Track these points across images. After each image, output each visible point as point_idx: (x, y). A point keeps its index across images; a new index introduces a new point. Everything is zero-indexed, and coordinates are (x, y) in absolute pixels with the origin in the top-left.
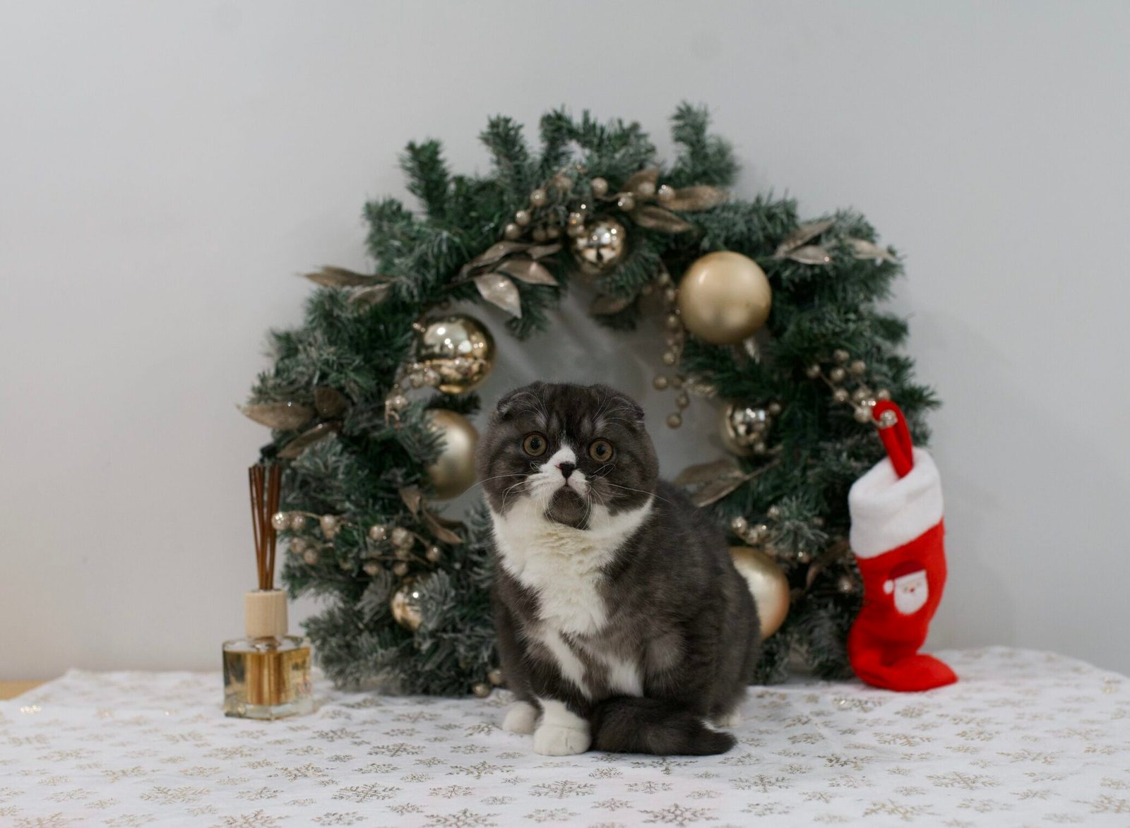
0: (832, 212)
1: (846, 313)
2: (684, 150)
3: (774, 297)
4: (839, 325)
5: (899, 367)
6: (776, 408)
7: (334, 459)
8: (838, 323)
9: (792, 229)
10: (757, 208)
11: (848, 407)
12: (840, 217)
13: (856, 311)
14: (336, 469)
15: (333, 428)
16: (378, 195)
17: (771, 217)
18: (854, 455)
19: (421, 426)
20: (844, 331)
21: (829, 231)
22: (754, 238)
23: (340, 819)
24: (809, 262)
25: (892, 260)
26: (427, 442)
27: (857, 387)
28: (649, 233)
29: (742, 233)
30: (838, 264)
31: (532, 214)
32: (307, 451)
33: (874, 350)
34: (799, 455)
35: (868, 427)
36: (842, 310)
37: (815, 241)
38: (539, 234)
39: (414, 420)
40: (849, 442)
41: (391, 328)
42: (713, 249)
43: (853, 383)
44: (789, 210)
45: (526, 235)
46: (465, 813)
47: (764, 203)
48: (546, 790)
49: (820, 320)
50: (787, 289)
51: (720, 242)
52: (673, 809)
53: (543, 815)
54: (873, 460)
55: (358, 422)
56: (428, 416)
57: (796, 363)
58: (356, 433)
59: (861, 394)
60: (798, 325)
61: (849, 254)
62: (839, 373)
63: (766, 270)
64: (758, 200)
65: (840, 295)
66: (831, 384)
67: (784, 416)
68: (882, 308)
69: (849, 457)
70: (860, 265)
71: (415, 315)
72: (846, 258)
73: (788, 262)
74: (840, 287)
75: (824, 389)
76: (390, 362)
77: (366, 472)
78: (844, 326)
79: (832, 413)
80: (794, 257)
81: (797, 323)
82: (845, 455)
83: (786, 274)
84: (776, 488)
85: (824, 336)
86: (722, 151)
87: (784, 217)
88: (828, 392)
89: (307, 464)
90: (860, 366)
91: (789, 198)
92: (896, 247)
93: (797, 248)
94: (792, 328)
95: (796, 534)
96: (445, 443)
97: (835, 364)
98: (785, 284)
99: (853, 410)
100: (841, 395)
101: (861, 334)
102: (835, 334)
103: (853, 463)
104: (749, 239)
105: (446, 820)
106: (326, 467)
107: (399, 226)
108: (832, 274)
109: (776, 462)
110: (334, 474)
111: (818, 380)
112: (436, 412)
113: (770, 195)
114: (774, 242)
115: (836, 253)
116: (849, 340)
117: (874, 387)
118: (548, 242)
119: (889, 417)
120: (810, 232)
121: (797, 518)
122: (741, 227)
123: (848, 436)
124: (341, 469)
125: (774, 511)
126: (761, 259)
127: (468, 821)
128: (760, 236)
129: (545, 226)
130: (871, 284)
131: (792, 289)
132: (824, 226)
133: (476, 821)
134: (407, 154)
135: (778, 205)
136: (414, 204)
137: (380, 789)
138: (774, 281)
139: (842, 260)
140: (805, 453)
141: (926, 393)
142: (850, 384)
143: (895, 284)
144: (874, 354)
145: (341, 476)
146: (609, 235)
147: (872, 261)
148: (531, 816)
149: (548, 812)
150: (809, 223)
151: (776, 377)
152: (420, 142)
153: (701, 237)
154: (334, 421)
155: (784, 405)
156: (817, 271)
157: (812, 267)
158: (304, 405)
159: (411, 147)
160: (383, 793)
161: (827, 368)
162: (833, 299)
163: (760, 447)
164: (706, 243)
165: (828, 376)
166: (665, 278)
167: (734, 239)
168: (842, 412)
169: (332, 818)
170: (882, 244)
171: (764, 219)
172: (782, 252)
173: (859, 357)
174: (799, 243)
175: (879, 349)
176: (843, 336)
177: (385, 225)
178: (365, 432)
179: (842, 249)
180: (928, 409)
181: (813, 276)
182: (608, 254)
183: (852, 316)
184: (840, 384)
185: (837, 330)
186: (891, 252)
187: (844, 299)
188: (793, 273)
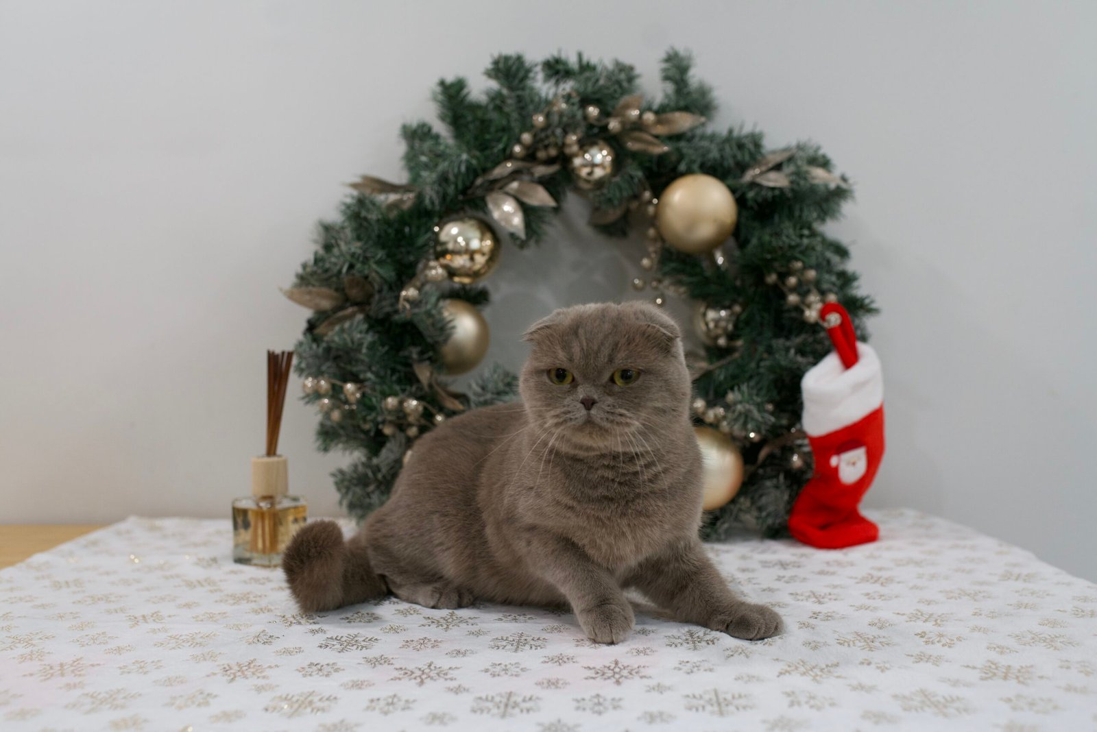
0: (793, 143)
1: (801, 228)
2: (670, 87)
3: (739, 214)
4: (795, 240)
5: (846, 280)
6: (737, 308)
7: (359, 336)
8: (793, 237)
9: (759, 157)
10: (729, 138)
11: (799, 310)
12: (800, 147)
13: (810, 228)
14: (361, 345)
15: (362, 311)
16: (413, 119)
17: (741, 146)
18: (801, 351)
19: (434, 312)
20: (798, 245)
21: (791, 159)
22: (726, 164)
23: (320, 670)
24: (771, 184)
25: (844, 185)
26: (439, 325)
27: (808, 292)
28: (634, 155)
29: (715, 160)
30: (795, 187)
31: (535, 136)
32: (337, 328)
33: (825, 263)
34: (756, 350)
35: (815, 328)
36: (798, 227)
37: (778, 167)
38: (541, 155)
39: (429, 307)
40: (798, 340)
41: (414, 229)
42: (689, 172)
43: (805, 288)
44: (756, 141)
45: (531, 156)
46: (430, 666)
47: (735, 134)
48: (504, 643)
49: (777, 235)
50: (752, 208)
51: (695, 167)
52: (613, 666)
53: (498, 668)
54: (818, 357)
55: (381, 306)
56: (441, 304)
57: (757, 271)
58: (381, 316)
59: (811, 298)
60: (760, 239)
61: (805, 179)
62: (792, 280)
63: (733, 190)
64: (731, 131)
65: (797, 213)
66: (785, 289)
67: (743, 317)
69: (796, 353)
70: (814, 189)
71: (436, 220)
72: (802, 182)
73: (753, 185)
74: (797, 207)
75: (779, 293)
76: (412, 258)
77: (386, 348)
78: (798, 240)
79: (786, 315)
80: (759, 180)
81: (760, 237)
82: (792, 351)
83: (751, 194)
84: (734, 377)
85: (781, 248)
87: (751, 147)
88: (783, 296)
89: (336, 339)
90: (812, 274)
91: (757, 130)
92: (848, 175)
93: (762, 173)
94: (754, 241)
95: (746, 417)
96: (454, 327)
97: (790, 273)
98: (750, 203)
99: (802, 312)
100: (793, 298)
101: (813, 249)
102: (791, 247)
103: (799, 359)
104: (721, 165)
105: (412, 673)
106: (353, 342)
107: (428, 145)
108: (790, 195)
109: (737, 354)
110: (359, 350)
111: (775, 287)
112: (448, 302)
113: (741, 127)
114: (742, 168)
115: (794, 177)
116: (802, 253)
117: (823, 293)
118: (549, 162)
119: (834, 319)
120: (774, 159)
121: (748, 402)
122: (715, 154)
123: (798, 335)
124: (365, 345)
125: (731, 396)
126: (730, 182)
127: (432, 674)
128: (730, 162)
129: (546, 147)
130: (824, 206)
131: (756, 207)
132: (786, 155)
133: (438, 674)
134: (438, 89)
135: (747, 137)
137: (361, 639)
138: (741, 201)
139: (798, 184)
140: (761, 349)
141: (867, 301)
142: (803, 290)
145: (364, 350)
146: (601, 156)
147: (828, 186)
148: (487, 671)
149: (503, 666)
150: (774, 152)
151: (738, 283)
152: (449, 79)
153: (679, 161)
154: (362, 304)
156: (777, 192)
157: (773, 189)
158: (337, 290)
159: (442, 84)
160: (363, 643)
161: (783, 276)
162: (791, 216)
163: (722, 341)
164: (682, 167)
165: (784, 283)
166: (647, 195)
167: (709, 164)
168: (794, 314)
169: (315, 668)
170: (837, 173)
171: (735, 148)
172: (749, 176)
173: (811, 267)
174: (764, 168)
175: (829, 262)
176: (798, 249)
177: (417, 144)
178: (388, 315)
179: (799, 175)
180: (868, 315)
181: (774, 197)
182: (599, 173)
183: (806, 232)
184: (794, 290)
185: (793, 243)
186: (844, 179)
187: (800, 217)
188: (757, 194)
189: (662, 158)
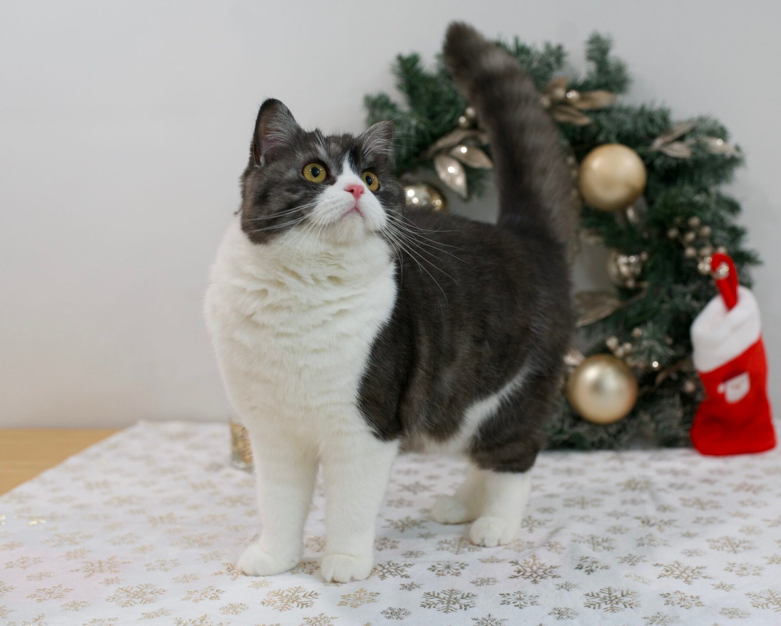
2: (592, 67)
3: (648, 179)
5: (736, 234)
6: (644, 256)
9: (666, 128)
10: (642, 112)
11: (695, 261)
12: (702, 120)
13: (707, 191)
16: (374, 91)
17: (651, 120)
18: (696, 297)
20: (697, 204)
21: (693, 131)
22: (638, 135)
24: (675, 154)
25: (737, 155)
27: (703, 245)
29: (629, 130)
30: (695, 157)
33: (719, 220)
34: (659, 292)
35: (708, 277)
36: (697, 190)
37: (681, 139)
40: (693, 287)
42: (607, 142)
43: (700, 242)
44: (664, 116)
45: (473, 125)
47: (647, 109)
50: (659, 173)
51: (613, 137)
57: (662, 225)
59: (707, 251)
60: (664, 198)
61: (705, 149)
62: (691, 236)
63: (643, 157)
64: (643, 106)
65: (696, 178)
66: (684, 243)
67: (649, 264)
68: (727, 190)
69: (692, 298)
70: (713, 158)
72: (702, 153)
73: (660, 154)
74: (697, 173)
75: (680, 247)
79: (685, 264)
80: (664, 150)
81: (664, 196)
82: (689, 296)
83: (658, 162)
84: (640, 314)
86: (620, 69)
87: (660, 121)
90: (707, 230)
91: (666, 107)
93: (667, 144)
94: (659, 200)
95: (650, 351)
97: (688, 229)
98: (658, 169)
99: (697, 263)
100: (690, 252)
101: (709, 206)
103: (695, 303)
104: (634, 135)
107: (387, 113)
108: (691, 164)
109: (643, 295)
111: (676, 240)
113: (652, 104)
114: (653, 137)
115: (694, 149)
116: (699, 209)
117: (715, 246)
119: (723, 270)
120: (678, 131)
121: (652, 338)
122: (629, 126)
123: (692, 282)
125: (637, 332)
126: (642, 149)
128: (642, 133)
130: (720, 172)
131: (662, 172)
132: (689, 127)
134: (396, 63)
135: (657, 112)
136: (398, 98)
138: (649, 167)
139: (698, 155)
140: (663, 291)
141: (753, 254)
142: (698, 244)
143: (739, 173)
144: (718, 223)
147: (723, 155)
150: (680, 123)
151: (645, 235)
152: (406, 53)
153: (598, 132)
155: (651, 255)
156: (680, 162)
157: (676, 159)
159: (400, 58)
161: (684, 229)
162: (692, 182)
163: (631, 284)
164: (601, 138)
165: (683, 237)
167: (624, 135)
168: (690, 264)
170: (732, 143)
171: (646, 121)
172: (658, 143)
173: (707, 224)
174: (669, 138)
175: (722, 220)
176: (696, 207)
177: (377, 113)
179: (699, 146)
180: (754, 267)
181: (677, 165)
184: (691, 244)
186: (738, 149)
187: (699, 182)
188: (663, 162)
189: (584, 129)
